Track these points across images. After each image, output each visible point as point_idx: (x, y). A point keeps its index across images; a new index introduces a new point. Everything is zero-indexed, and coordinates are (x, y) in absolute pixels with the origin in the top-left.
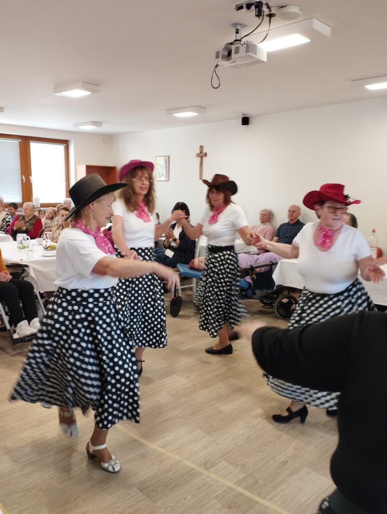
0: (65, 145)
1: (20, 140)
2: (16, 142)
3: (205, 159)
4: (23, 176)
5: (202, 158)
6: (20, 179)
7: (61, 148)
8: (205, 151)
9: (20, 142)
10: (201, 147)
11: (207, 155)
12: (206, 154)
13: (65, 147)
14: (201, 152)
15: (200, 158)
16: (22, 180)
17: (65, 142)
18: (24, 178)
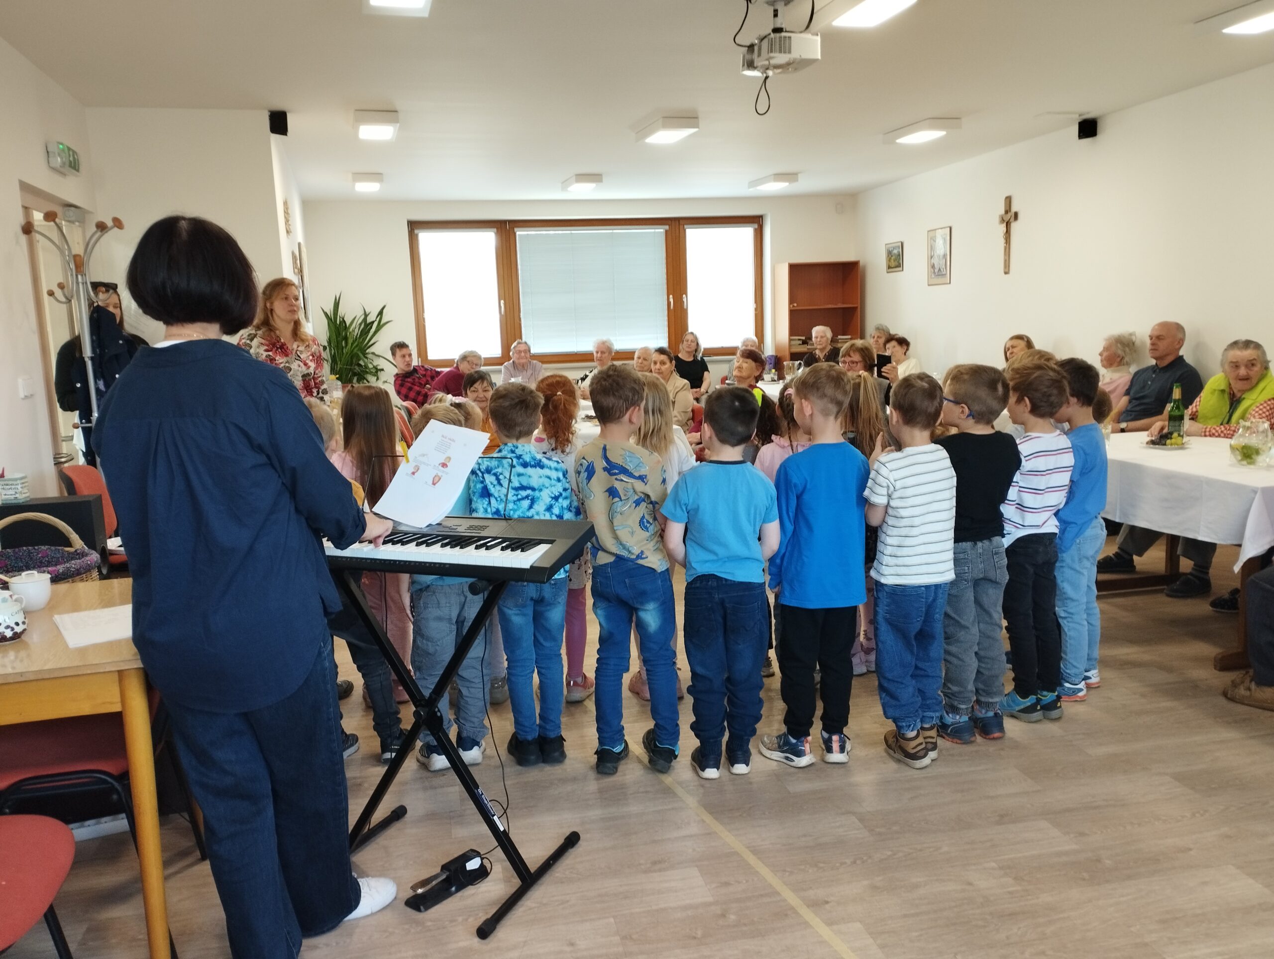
0: (756, 226)
1: (667, 227)
2: (660, 231)
3: (1014, 226)
4: (671, 296)
5: (1008, 225)
6: (666, 303)
7: (747, 233)
8: (1014, 208)
9: (666, 231)
10: (1009, 200)
11: (1020, 216)
12: (1016, 216)
13: (755, 230)
14: (1007, 212)
15: (1005, 225)
16: (669, 303)
17: (757, 221)
18: (672, 300)
